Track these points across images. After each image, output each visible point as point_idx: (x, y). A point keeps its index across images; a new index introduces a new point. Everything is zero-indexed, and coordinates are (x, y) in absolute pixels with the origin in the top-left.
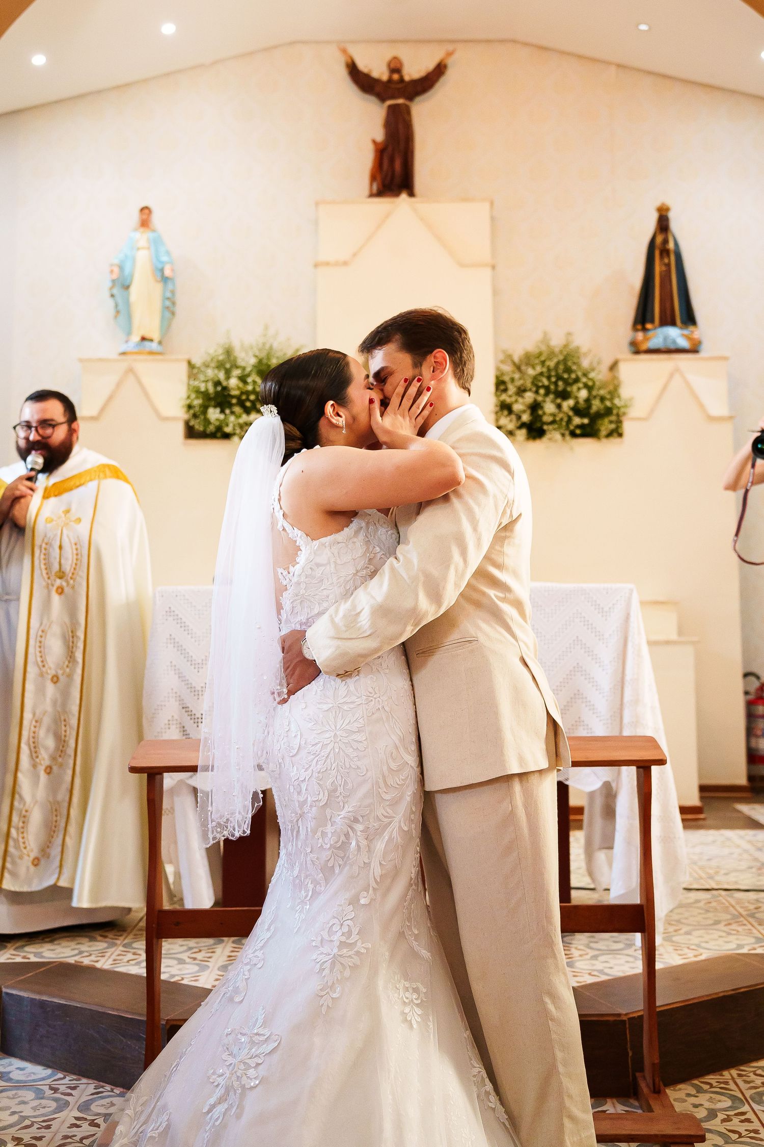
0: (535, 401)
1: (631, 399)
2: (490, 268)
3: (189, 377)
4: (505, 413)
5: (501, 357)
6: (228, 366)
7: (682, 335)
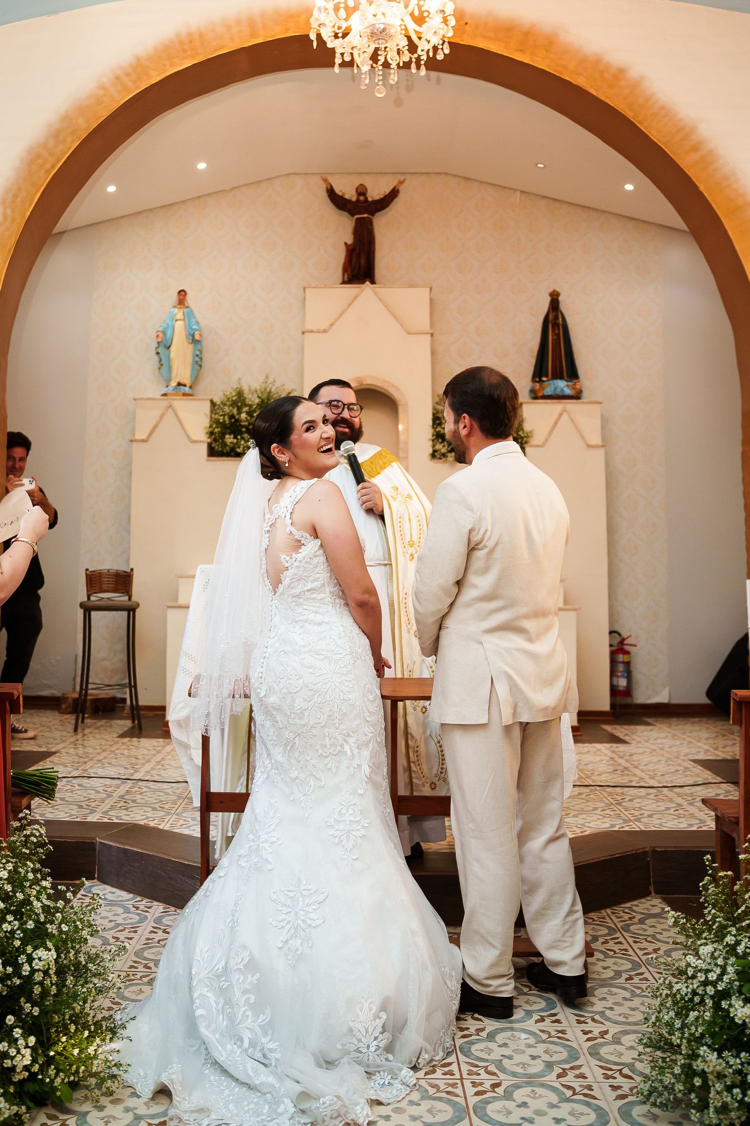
2: (430, 335)
3: (211, 412)
4: (440, 441)
5: (437, 399)
6: (239, 404)
7: (568, 386)
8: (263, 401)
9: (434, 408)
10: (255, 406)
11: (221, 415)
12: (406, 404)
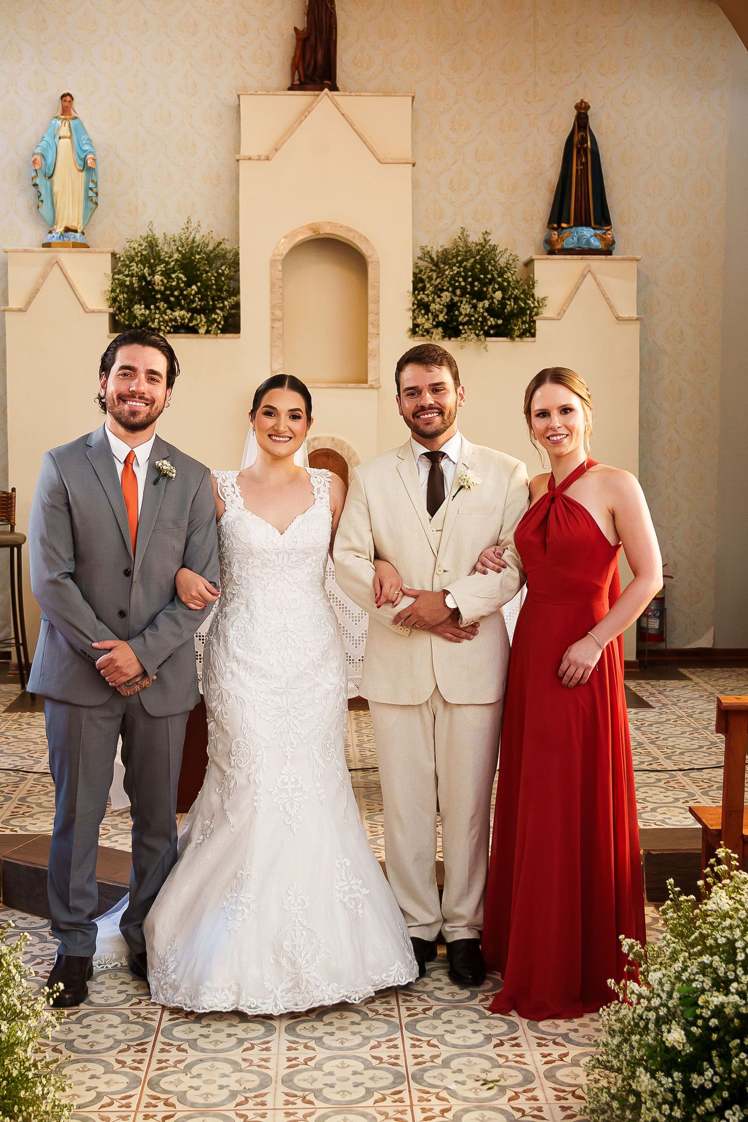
0: (452, 299)
1: (544, 299)
2: (411, 165)
3: (113, 268)
4: (423, 312)
5: (419, 254)
6: (152, 261)
7: (595, 235)
8: (183, 255)
9: (416, 266)
10: (173, 263)
11: (127, 276)
12: (377, 263)
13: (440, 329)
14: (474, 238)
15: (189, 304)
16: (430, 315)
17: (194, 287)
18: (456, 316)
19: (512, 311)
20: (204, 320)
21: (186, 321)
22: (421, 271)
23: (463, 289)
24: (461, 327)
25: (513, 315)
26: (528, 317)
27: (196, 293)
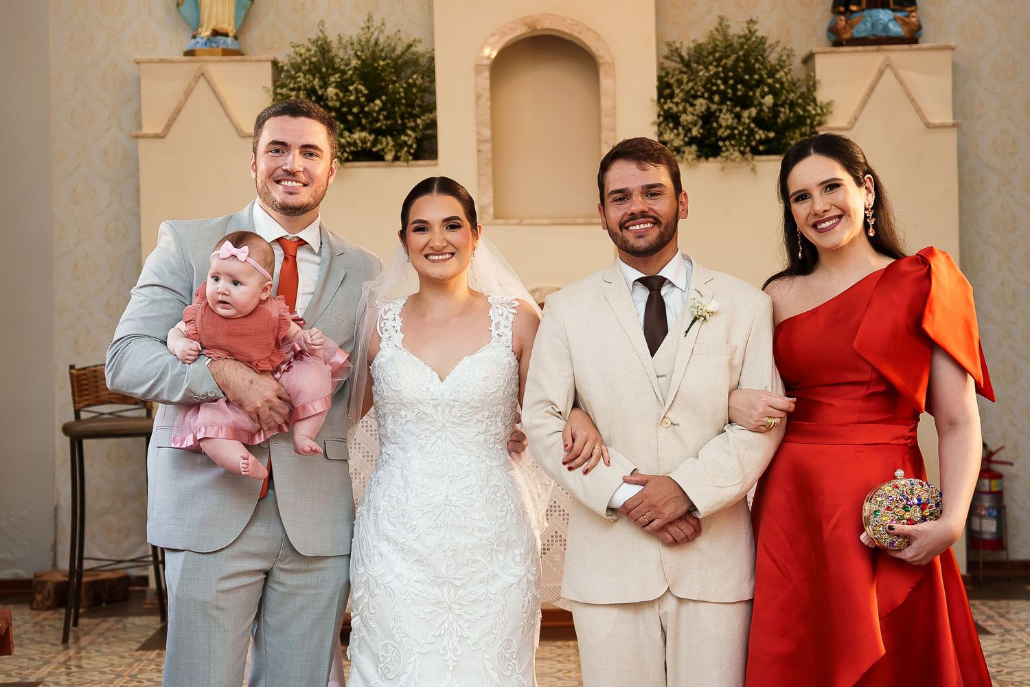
0: (708, 108)
1: (829, 104)
3: (275, 81)
4: (671, 125)
5: (666, 51)
6: (324, 70)
7: (895, 19)
8: (364, 62)
9: (661, 67)
10: (350, 72)
11: (292, 90)
12: (612, 65)
13: (694, 148)
14: (737, 29)
15: (371, 123)
16: (680, 129)
17: (378, 102)
18: (713, 128)
19: (787, 120)
20: (391, 143)
21: (369, 145)
22: (667, 74)
23: (723, 94)
24: (721, 143)
25: (789, 126)
26: (808, 128)
27: (381, 109)
